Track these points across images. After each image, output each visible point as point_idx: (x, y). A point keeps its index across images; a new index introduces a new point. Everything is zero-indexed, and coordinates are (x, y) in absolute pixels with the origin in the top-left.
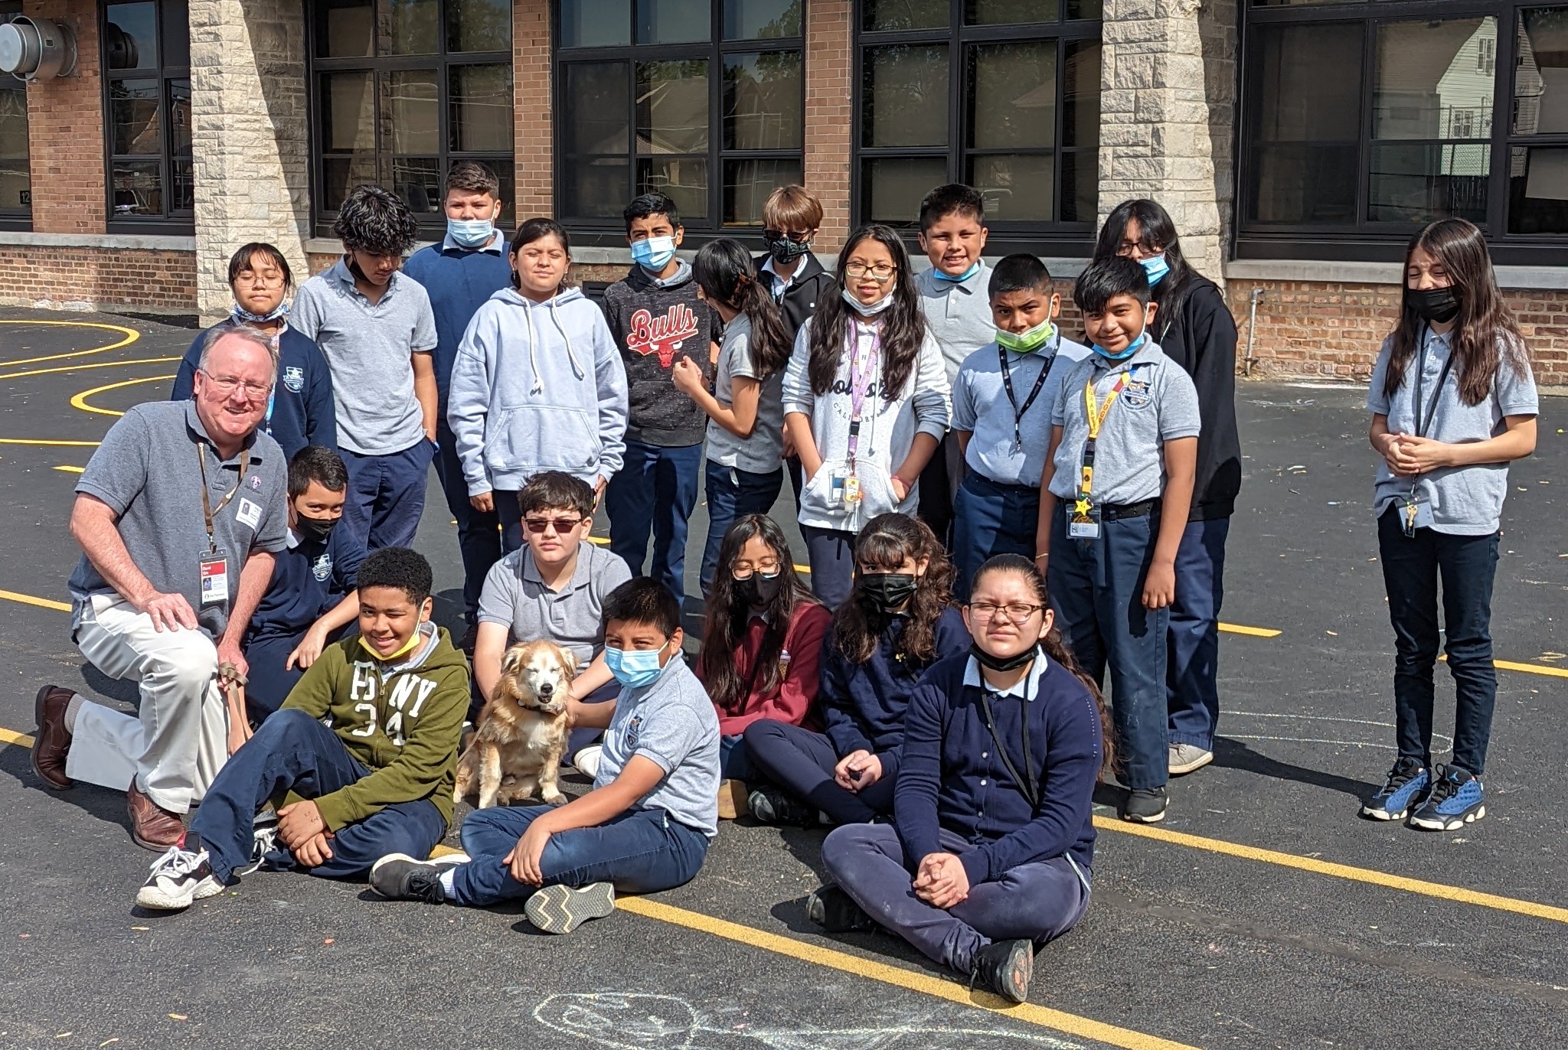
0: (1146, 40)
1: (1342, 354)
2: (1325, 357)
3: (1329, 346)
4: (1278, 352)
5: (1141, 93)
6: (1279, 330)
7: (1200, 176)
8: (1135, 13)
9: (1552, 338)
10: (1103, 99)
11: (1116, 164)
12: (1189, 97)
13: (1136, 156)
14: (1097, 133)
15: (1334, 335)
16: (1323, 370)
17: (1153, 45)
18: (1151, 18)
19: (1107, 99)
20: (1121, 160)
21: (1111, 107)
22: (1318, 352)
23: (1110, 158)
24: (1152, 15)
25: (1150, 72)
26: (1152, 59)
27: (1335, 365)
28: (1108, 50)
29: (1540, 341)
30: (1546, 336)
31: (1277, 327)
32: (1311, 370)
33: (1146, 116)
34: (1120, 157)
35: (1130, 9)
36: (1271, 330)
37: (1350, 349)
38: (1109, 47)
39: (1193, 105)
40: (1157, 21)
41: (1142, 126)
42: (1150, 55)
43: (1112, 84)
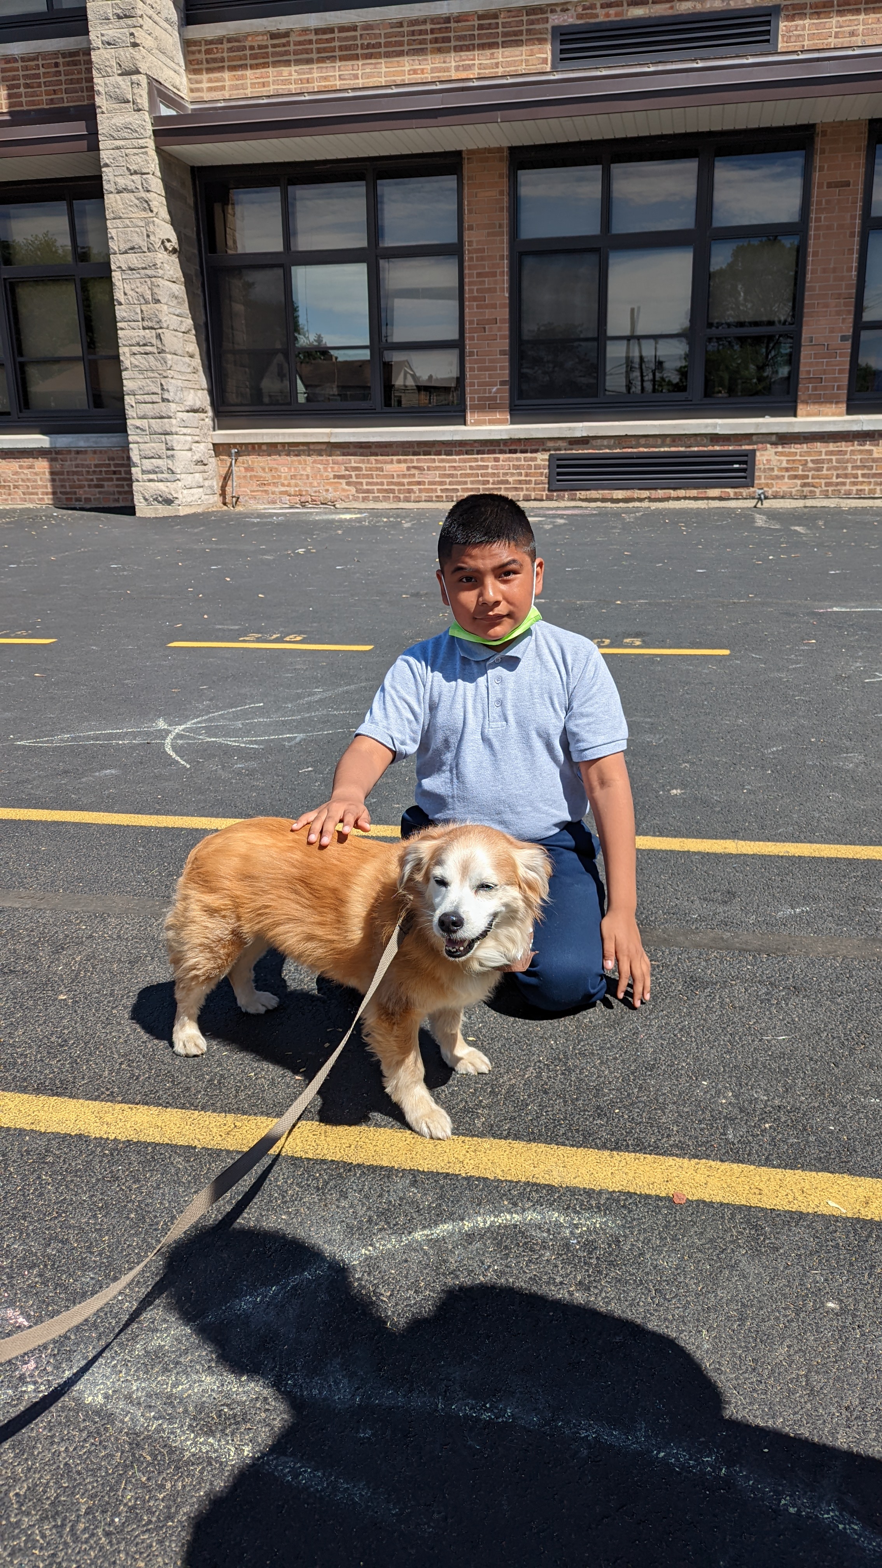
0: (143, 268)
1: (292, 490)
2: (282, 493)
3: (283, 485)
4: (251, 491)
5: (144, 307)
6: (251, 476)
7: (189, 370)
8: (133, 248)
9: (416, 472)
10: (117, 312)
11: (132, 359)
12: (176, 313)
13: (146, 354)
14: (116, 337)
15: (286, 478)
16: (281, 501)
17: (149, 272)
18: (144, 252)
19: (120, 312)
20: (136, 357)
21: (124, 318)
22: (277, 490)
23: (128, 355)
24: (146, 250)
25: (149, 292)
26: (149, 283)
27: (288, 498)
28: (116, 276)
29: (410, 475)
30: (413, 471)
31: (249, 474)
32: (274, 502)
33: (150, 324)
34: (135, 354)
35: (129, 245)
36: (245, 477)
37: (296, 486)
38: (117, 273)
39: (180, 319)
40: (149, 254)
41: (147, 331)
42: (147, 280)
43: (123, 301)
